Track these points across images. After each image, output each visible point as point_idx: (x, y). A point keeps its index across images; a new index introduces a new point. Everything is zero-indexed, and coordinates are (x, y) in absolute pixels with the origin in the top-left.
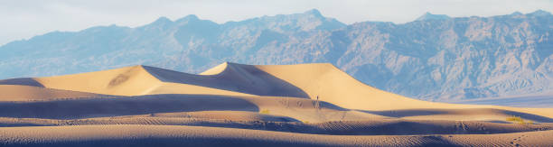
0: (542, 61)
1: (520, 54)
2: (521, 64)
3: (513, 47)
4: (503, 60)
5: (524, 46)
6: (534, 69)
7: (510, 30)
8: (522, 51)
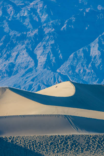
0: (66, 58)
1: (34, 47)
2: (36, 62)
3: (23, 38)
4: (9, 56)
5: (40, 37)
6: (54, 70)
7: (16, 13)
8: (37, 43)
